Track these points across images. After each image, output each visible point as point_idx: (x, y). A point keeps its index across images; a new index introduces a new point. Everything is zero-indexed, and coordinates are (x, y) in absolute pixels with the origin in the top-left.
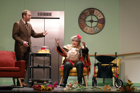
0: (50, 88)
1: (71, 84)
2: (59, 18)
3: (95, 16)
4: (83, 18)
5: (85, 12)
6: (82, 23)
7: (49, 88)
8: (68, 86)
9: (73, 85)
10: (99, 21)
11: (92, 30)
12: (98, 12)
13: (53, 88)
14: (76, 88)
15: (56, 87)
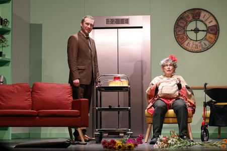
0: (131, 144)
1: (165, 137)
2: (142, 27)
3: (202, 21)
4: (183, 25)
5: (185, 16)
6: (179, 33)
7: (130, 145)
8: (161, 141)
9: (169, 139)
10: (209, 30)
11: (197, 45)
12: (207, 14)
13: (136, 145)
14: (175, 144)
15: (141, 143)
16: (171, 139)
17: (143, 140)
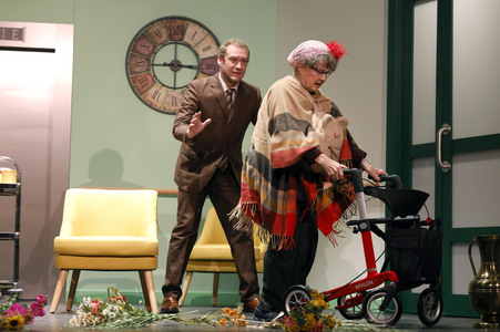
0: (19, 317)
1: (96, 302)
2: (53, 51)
3: (188, 46)
4: (146, 52)
5: (151, 31)
6: (137, 69)
7: (15, 318)
8: (86, 309)
9: (104, 306)
10: (204, 67)
11: (174, 99)
12: (200, 30)
13: (29, 319)
14: (118, 317)
15: (42, 314)
16: (110, 306)
17: (45, 308)
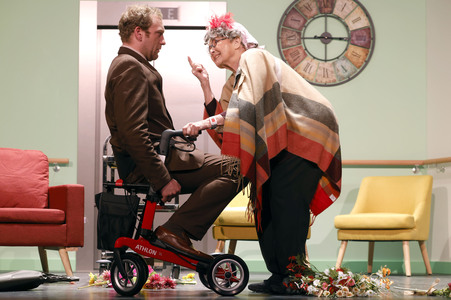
3: (338, 18)
4: (296, 25)
5: (301, 5)
6: (289, 43)
10: (354, 38)
11: (326, 71)
